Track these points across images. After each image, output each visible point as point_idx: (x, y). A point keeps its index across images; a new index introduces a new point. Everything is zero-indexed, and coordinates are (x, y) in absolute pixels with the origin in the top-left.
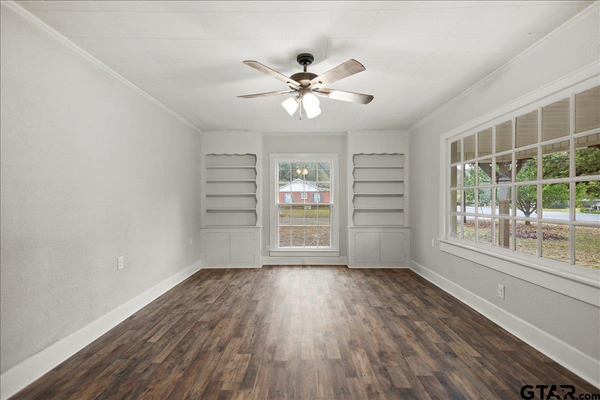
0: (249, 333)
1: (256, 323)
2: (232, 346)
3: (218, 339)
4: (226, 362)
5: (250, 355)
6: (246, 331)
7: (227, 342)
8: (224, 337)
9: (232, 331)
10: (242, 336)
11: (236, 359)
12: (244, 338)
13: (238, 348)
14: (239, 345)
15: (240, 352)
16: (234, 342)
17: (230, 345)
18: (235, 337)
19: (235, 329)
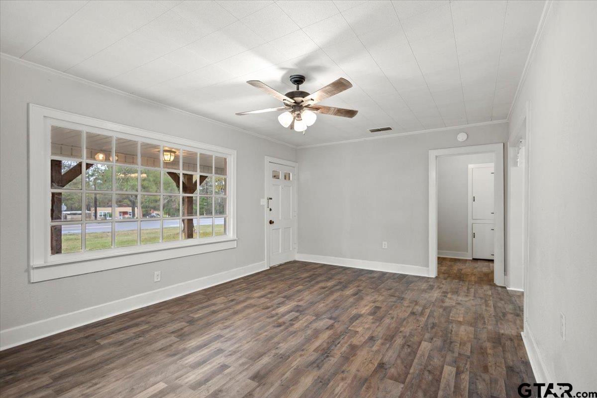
0: (342, 346)
1: (327, 356)
2: (362, 338)
3: (375, 348)
4: (369, 329)
5: (349, 328)
6: (344, 349)
7: (365, 343)
8: (368, 348)
9: (358, 354)
10: (350, 345)
11: (361, 328)
12: (349, 343)
13: (357, 335)
14: (355, 337)
15: (357, 332)
16: (359, 342)
17: (363, 340)
18: (357, 346)
19: (355, 355)
